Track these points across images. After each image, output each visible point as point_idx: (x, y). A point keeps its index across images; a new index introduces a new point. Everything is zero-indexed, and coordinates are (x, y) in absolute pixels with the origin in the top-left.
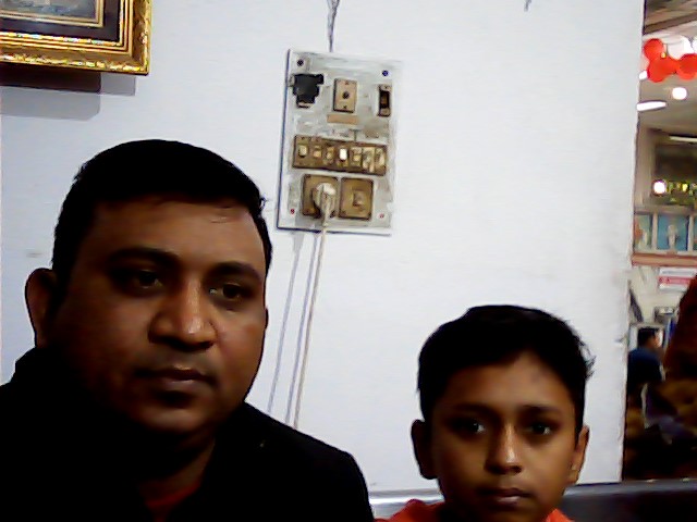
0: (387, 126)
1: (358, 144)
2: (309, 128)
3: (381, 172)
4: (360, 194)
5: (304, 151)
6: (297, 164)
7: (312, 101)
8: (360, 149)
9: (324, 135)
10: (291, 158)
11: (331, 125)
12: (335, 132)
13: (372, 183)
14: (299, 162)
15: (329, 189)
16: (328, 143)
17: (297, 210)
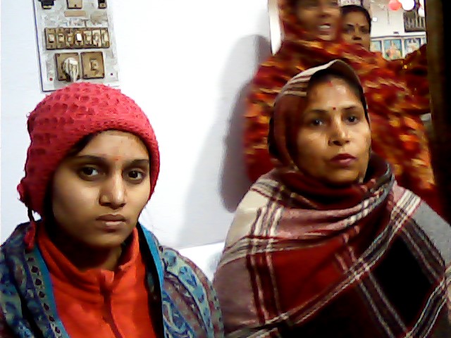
0: (105, 14)
1: (87, 29)
2: (53, 22)
3: (107, 46)
4: (95, 62)
5: (52, 39)
6: (49, 47)
7: (52, 4)
8: (90, 32)
9: (65, 26)
10: (44, 44)
11: (68, 19)
12: (72, 23)
13: (101, 54)
14: (50, 46)
15: (73, 61)
16: (68, 31)
17: (54, 78)
